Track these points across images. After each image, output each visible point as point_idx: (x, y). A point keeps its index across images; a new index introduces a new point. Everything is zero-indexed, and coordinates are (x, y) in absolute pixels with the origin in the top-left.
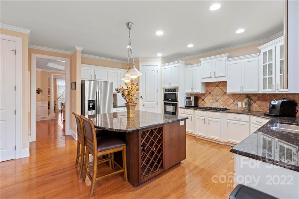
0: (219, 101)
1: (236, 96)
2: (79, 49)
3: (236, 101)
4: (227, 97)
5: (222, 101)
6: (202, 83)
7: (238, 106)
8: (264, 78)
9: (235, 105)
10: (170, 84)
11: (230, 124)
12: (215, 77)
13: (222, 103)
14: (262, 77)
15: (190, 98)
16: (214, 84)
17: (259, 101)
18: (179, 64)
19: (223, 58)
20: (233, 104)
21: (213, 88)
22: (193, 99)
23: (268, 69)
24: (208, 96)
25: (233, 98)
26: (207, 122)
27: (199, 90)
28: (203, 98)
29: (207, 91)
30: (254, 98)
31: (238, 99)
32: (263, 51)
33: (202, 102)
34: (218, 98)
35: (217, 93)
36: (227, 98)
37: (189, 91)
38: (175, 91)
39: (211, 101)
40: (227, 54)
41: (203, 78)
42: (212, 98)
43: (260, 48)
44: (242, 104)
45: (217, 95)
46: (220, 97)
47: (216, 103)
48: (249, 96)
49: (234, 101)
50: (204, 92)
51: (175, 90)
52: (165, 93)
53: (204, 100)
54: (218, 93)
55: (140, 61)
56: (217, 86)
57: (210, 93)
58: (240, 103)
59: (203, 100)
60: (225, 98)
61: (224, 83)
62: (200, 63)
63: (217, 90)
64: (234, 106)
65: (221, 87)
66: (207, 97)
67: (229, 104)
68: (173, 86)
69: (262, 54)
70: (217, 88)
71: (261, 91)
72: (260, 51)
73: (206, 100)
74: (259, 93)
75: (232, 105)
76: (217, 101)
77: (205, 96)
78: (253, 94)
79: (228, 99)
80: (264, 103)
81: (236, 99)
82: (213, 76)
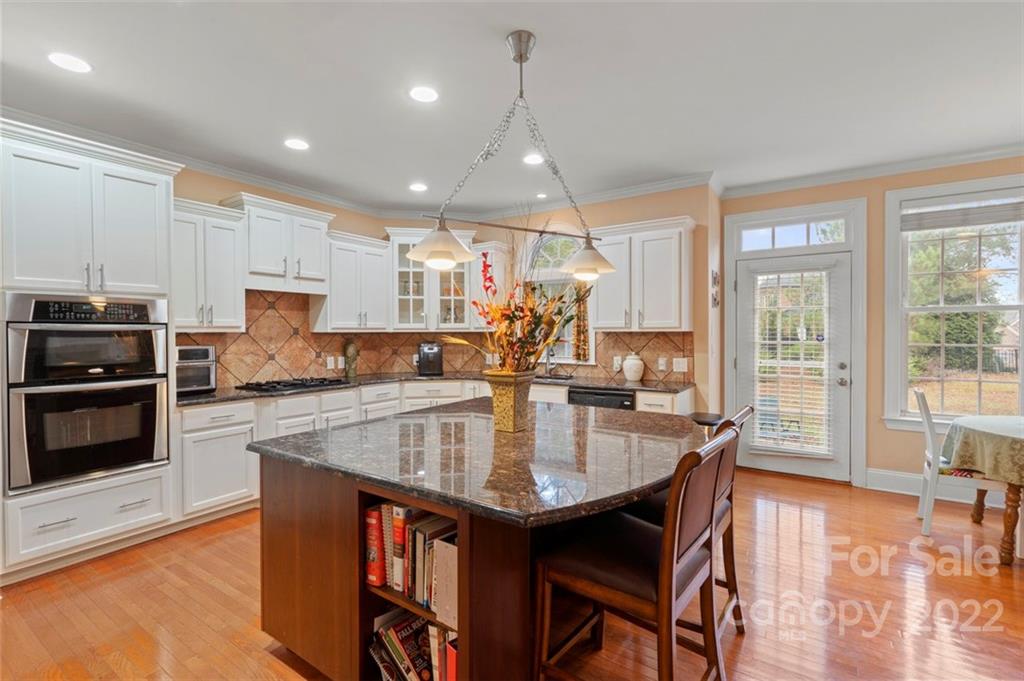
0: (277, 358)
3: (323, 354)
4: (300, 343)
5: (287, 358)
6: (248, 291)
7: (329, 367)
8: (400, 300)
9: (321, 365)
12: (296, 278)
13: (286, 364)
14: (397, 297)
16: (262, 299)
20: (317, 363)
22: (214, 357)
23: (413, 282)
24: (238, 341)
25: (315, 346)
31: (326, 349)
32: (396, 241)
34: (272, 348)
35: (269, 329)
36: (300, 345)
37: (191, 322)
38: (146, 320)
39: (248, 359)
42: (253, 348)
43: (389, 231)
44: (336, 362)
45: (271, 339)
46: (279, 345)
47: (266, 367)
49: (318, 355)
52: (32, 332)
53: (222, 359)
54: (273, 333)
56: (272, 306)
58: (332, 358)
60: (294, 345)
61: (293, 300)
62: (242, 207)
63: (271, 320)
64: (319, 367)
65: (282, 312)
66: (233, 348)
67: (306, 364)
69: (395, 247)
70: (270, 312)
71: (393, 325)
72: (386, 238)
73: (228, 357)
75: (312, 367)
76: (272, 357)
79: (303, 349)
80: (373, 355)
81: (323, 349)
82: (291, 274)
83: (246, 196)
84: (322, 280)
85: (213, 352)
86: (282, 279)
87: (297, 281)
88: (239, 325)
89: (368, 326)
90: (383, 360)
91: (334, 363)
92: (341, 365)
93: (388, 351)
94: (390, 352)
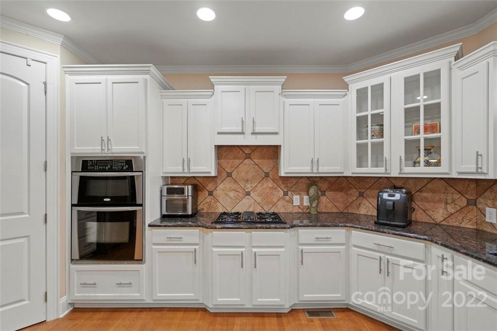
0: (252, 194)
3: (289, 193)
4: (270, 184)
5: (260, 195)
6: (215, 146)
7: (294, 204)
9: (288, 201)
10: (106, 142)
12: (253, 133)
13: (258, 199)
15: (181, 191)
16: (241, 152)
18: (147, 77)
19: (273, 85)
20: (284, 199)
21: (237, 162)
22: (190, 194)
23: (370, 124)
24: (224, 182)
25: (282, 186)
27: (206, 166)
28: (210, 187)
29: (220, 167)
30: (324, 186)
31: (292, 189)
32: (354, 88)
33: (208, 200)
34: (249, 187)
35: (247, 173)
36: (270, 186)
38: (130, 169)
39: (232, 194)
40: (283, 79)
41: (219, 133)
42: (234, 186)
43: (347, 79)
44: (302, 200)
45: (247, 181)
46: (254, 185)
47: (244, 200)
48: (312, 181)
49: (286, 194)
50: (216, 175)
51: (128, 164)
52: (81, 177)
53: (214, 193)
54: (250, 176)
56: (248, 157)
57: (229, 175)
58: (298, 197)
59: (211, 193)
60: (265, 186)
61: (274, 152)
63: (246, 169)
64: (286, 204)
65: (256, 161)
66: (221, 186)
67: (275, 200)
68: (119, 149)
69: (352, 96)
70: (247, 161)
72: (346, 86)
73: (218, 192)
74: (345, 175)
75: (280, 204)
76: (248, 194)
77: (216, 183)
78: (321, 177)
79: (272, 188)
80: (339, 196)
81: (290, 189)
82: (249, 130)
83: (213, 79)
84: (276, 133)
85: (188, 190)
86: (242, 136)
87: (254, 136)
88: (210, 171)
89: (320, 171)
90: (351, 200)
91: (299, 201)
92: (306, 203)
93: (355, 193)
94: (357, 194)
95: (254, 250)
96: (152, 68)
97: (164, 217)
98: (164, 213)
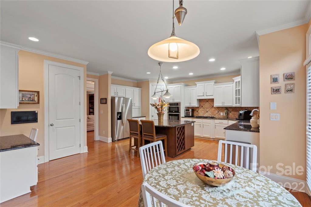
0: (208, 112)
1: (220, 109)
2: (110, 73)
5: (211, 112)
6: (197, 99)
7: (221, 115)
10: (173, 99)
11: (216, 127)
12: (206, 96)
13: (210, 113)
14: (235, 97)
15: (189, 110)
16: (205, 100)
17: (233, 111)
18: (181, 85)
19: (212, 83)
21: (204, 103)
22: (191, 111)
23: (238, 92)
25: (217, 110)
26: (202, 126)
27: (195, 104)
28: (197, 110)
29: (200, 105)
30: (230, 110)
32: (235, 81)
33: (197, 113)
34: (207, 110)
35: (207, 106)
36: (214, 109)
37: (188, 105)
38: (178, 105)
39: (203, 112)
40: (214, 81)
41: (198, 96)
42: (203, 110)
43: (233, 79)
44: (223, 114)
45: (207, 108)
46: (209, 109)
47: (206, 114)
48: (227, 108)
49: (218, 112)
50: (198, 106)
51: (177, 104)
52: (169, 107)
53: (198, 111)
54: (208, 107)
55: (149, 81)
56: (207, 101)
57: (202, 107)
58: (222, 113)
59: (197, 112)
60: (212, 110)
61: (212, 100)
62: (196, 85)
63: (207, 105)
64: (218, 115)
65: (210, 103)
66: (200, 110)
67: (215, 114)
68: (176, 101)
69: (235, 83)
70: (207, 103)
71: (234, 105)
72: (233, 81)
73: (199, 111)
74: (233, 106)
75: (217, 115)
76: (207, 112)
77: (199, 109)
78: (230, 107)
79: (214, 110)
81: (219, 111)
82: (205, 95)
83: (196, 83)
84: (212, 95)
85: (190, 110)
86: (204, 97)
92: (225, 115)
95: (203, 124)
96: (182, 83)
97: (185, 116)
98: (185, 115)
